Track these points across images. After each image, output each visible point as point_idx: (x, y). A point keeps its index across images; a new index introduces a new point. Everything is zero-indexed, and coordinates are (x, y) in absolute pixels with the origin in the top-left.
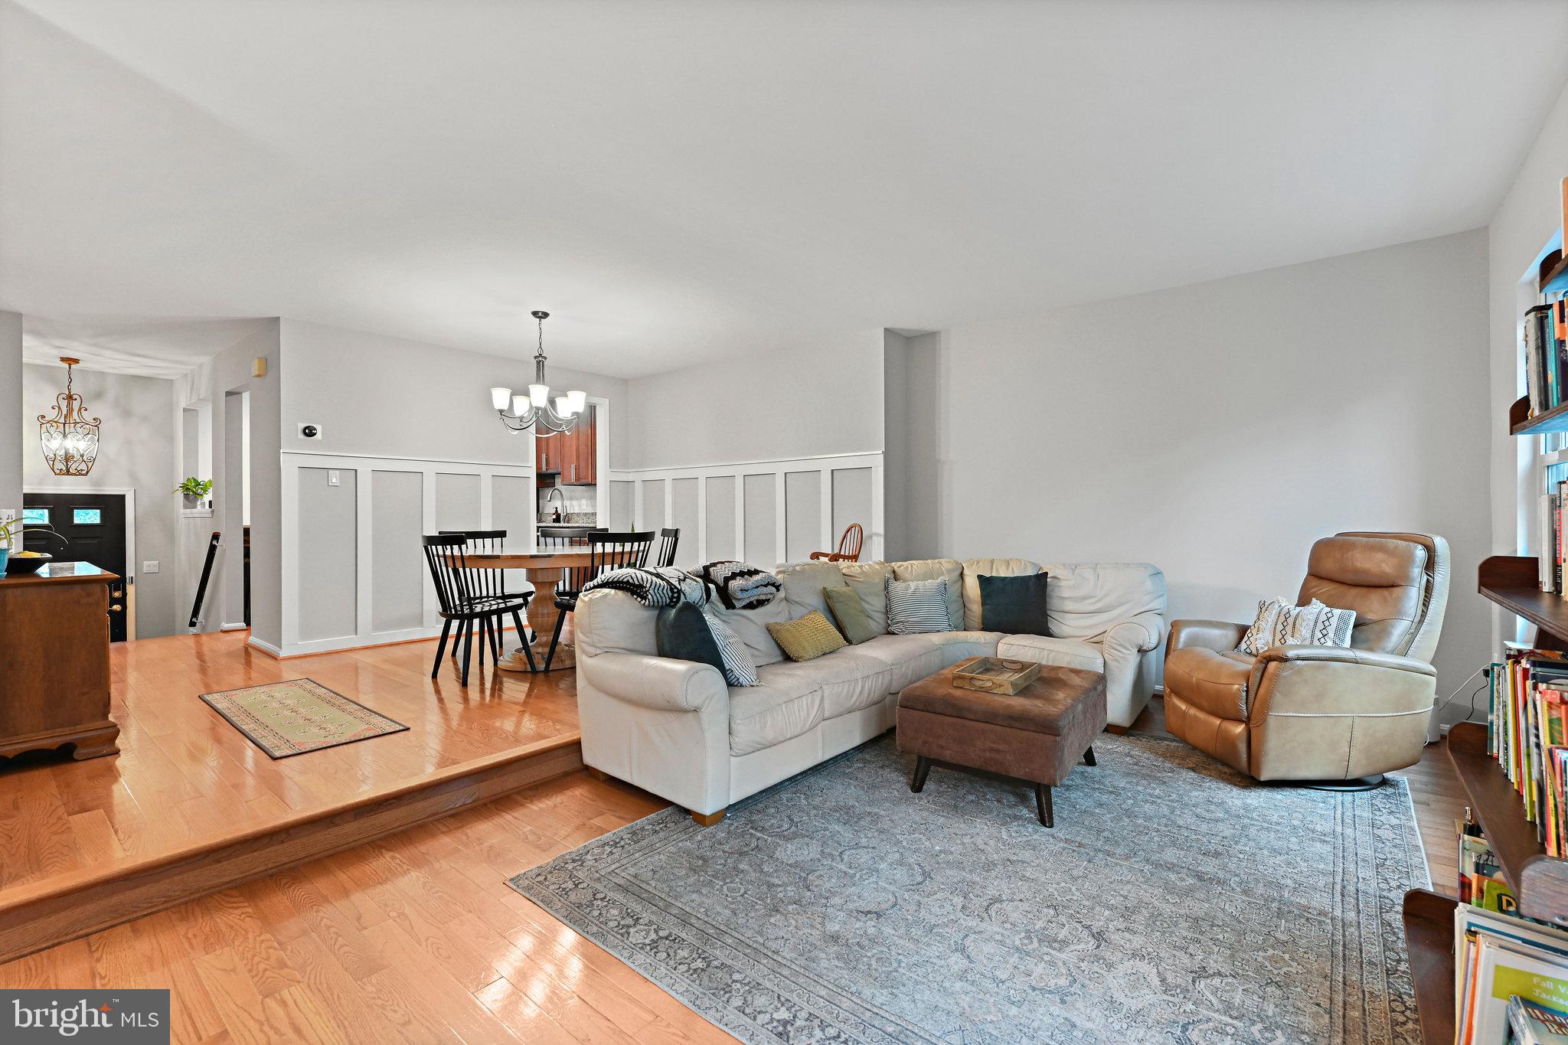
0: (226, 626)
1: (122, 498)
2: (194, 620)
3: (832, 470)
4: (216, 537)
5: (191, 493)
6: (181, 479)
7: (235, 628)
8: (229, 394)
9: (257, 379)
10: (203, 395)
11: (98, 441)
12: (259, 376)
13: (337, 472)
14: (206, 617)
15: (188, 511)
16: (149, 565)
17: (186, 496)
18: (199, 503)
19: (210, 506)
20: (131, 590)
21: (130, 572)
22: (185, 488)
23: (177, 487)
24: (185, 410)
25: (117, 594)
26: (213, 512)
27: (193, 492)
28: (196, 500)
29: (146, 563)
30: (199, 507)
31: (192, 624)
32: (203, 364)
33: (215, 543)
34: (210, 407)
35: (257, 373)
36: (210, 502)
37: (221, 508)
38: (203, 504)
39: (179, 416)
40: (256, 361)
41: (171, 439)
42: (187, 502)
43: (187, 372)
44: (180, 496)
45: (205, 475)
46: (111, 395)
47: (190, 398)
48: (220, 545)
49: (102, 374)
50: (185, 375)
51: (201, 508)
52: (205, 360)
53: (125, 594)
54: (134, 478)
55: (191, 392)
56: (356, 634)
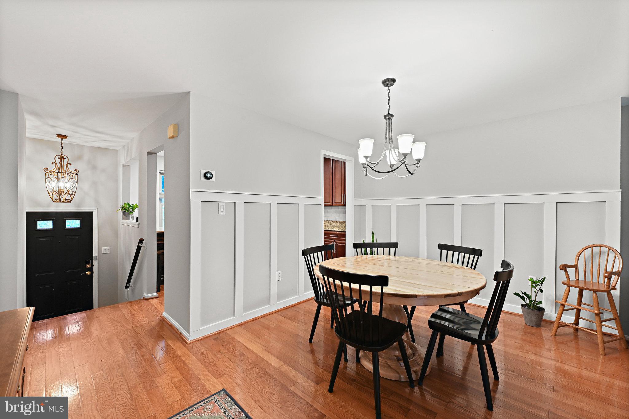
0: (146, 296)
1: (91, 213)
2: (128, 285)
3: (557, 203)
4: (141, 241)
5: (127, 211)
6: (121, 204)
7: (152, 297)
8: (149, 153)
9: (171, 140)
10: (133, 156)
11: (77, 182)
12: (172, 137)
13: (224, 204)
14: (134, 284)
15: (125, 221)
16: (105, 249)
17: (124, 213)
18: (130, 217)
19: (137, 221)
20: (95, 263)
21: (95, 254)
22: (123, 208)
23: (119, 208)
24: (123, 166)
25: (88, 266)
26: (139, 224)
27: (127, 210)
28: (129, 215)
29: (103, 248)
30: (131, 219)
31: (127, 287)
32: (134, 138)
33: (140, 245)
34: (138, 163)
35: (171, 135)
36: (137, 218)
37: (144, 221)
38: (133, 217)
39: (121, 169)
40: (172, 126)
41: (116, 181)
42: (124, 216)
43: (124, 144)
44: (121, 213)
45: (134, 201)
46: (86, 157)
47: (127, 158)
48: (143, 246)
49: (81, 146)
50: (124, 146)
51: (132, 221)
52: (135, 135)
53: (92, 265)
54: (97, 202)
55: (127, 155)
56: (234, 316)
